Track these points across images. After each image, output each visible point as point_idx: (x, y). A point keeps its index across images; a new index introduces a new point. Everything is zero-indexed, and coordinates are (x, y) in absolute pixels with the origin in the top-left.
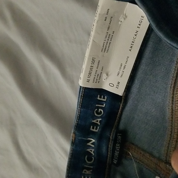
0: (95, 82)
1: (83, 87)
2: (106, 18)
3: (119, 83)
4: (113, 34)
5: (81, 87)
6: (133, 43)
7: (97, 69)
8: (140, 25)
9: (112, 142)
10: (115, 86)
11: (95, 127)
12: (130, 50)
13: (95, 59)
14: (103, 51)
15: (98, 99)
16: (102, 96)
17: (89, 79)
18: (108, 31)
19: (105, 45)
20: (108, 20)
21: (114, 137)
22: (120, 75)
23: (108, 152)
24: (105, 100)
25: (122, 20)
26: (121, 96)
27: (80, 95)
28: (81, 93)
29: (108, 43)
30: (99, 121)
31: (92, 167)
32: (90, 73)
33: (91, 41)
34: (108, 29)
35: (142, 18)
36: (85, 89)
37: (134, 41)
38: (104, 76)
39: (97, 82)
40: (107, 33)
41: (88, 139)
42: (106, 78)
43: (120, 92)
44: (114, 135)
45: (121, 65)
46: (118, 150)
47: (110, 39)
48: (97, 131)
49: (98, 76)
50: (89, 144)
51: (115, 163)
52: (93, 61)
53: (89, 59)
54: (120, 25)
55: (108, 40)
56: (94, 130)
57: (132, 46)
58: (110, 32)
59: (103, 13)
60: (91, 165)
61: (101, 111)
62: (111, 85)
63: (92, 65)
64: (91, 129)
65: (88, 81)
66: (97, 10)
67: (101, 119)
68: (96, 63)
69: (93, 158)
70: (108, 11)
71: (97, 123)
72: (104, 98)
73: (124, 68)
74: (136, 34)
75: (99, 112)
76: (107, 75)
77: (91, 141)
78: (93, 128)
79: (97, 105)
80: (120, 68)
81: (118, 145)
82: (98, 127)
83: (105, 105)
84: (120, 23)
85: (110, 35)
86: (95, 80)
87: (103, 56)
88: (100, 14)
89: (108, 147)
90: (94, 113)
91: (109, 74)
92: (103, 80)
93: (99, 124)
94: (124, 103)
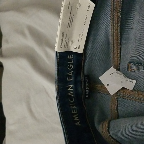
0: (65, 48)
1: (58, 52)
2: (69, 7)
3: (79, 46)
4: (73, 16)
5: (56, 52)
6: (86, 20)
7: (66, 39)
8: (89, 9)
9: (84, 83)
10: (78, 48)
11: (70, 78)
12: (84, 25)
13: (64, 33)
14: (68, 28)
15: (68, 58)
16: (71, 56)
17: (61, 46)
18: (70, 15)
19: (69, 24)
20: (70, 8)
21: (84, 80)
22: (80, 41)
23: (82, 90)
24: (73, 58)
25: (78, 7)
26: (82, 53)
27: (57, 58)
28: (57, 56)
29: (71, 22)
30: (71, 73)
31: (75, 104)
32: (62, 43)
33: (61, 22)
34: (70, 14)
35: (90, 5)
36: (60, 53)
37: (86, 19)
38: (70, 43)
39: (67, 47)
40: (70, 16)
41: (68, 86)
42: (72, 44)
43: (81, 51)
44: (83, 78)
45: (80, 35)
46: (88, 87)
47: (72, 20)
48: (72, 79)
49: (66, 43)
50: (69, 89)
51: (87, 97)
52: (63, 35)
53: (60, 33)
54: (77, 10)
55: (71, 20)
56: (70, 80)
57: (85, 22)
58: (72, 15)
59: (67, 4)
60: (73, 103)
61: (71, 66)
62: (75, 48)
63: (63, 37)
64: (68, 80)
65: (61, 48)
66: (63, 3)
67: (72, 71)
68: (65, 36)
69: (73, 98)
70: (70, 3)
71: (70, 75)
72: (72, 57)
73: (82, 36)
74: (87, 14)
75: (70, 67)
76: (72, 42)
77: (70, 87)
78: (69, 79)
79: (68, 62)
80: (80, 37)
81: (87, 84)
82: (72, 77)
83: (73, 61)
84: (77, 9)
85: (71, 17)
86: (65, 46)
87: (69, 30)
88: (65, 5)
89: (82, 87)
90: (68, 68)
91: (73, 41)
92: (70, 45)
93: (72, 75)
94: (84, 57)
